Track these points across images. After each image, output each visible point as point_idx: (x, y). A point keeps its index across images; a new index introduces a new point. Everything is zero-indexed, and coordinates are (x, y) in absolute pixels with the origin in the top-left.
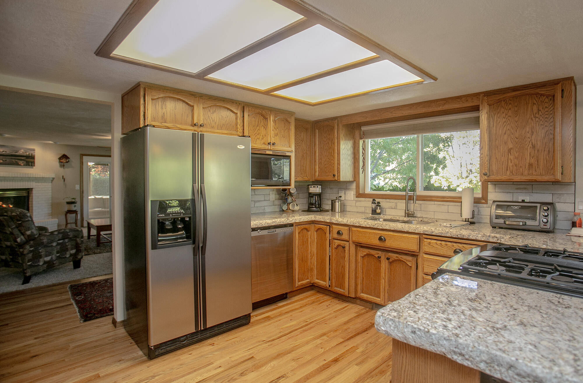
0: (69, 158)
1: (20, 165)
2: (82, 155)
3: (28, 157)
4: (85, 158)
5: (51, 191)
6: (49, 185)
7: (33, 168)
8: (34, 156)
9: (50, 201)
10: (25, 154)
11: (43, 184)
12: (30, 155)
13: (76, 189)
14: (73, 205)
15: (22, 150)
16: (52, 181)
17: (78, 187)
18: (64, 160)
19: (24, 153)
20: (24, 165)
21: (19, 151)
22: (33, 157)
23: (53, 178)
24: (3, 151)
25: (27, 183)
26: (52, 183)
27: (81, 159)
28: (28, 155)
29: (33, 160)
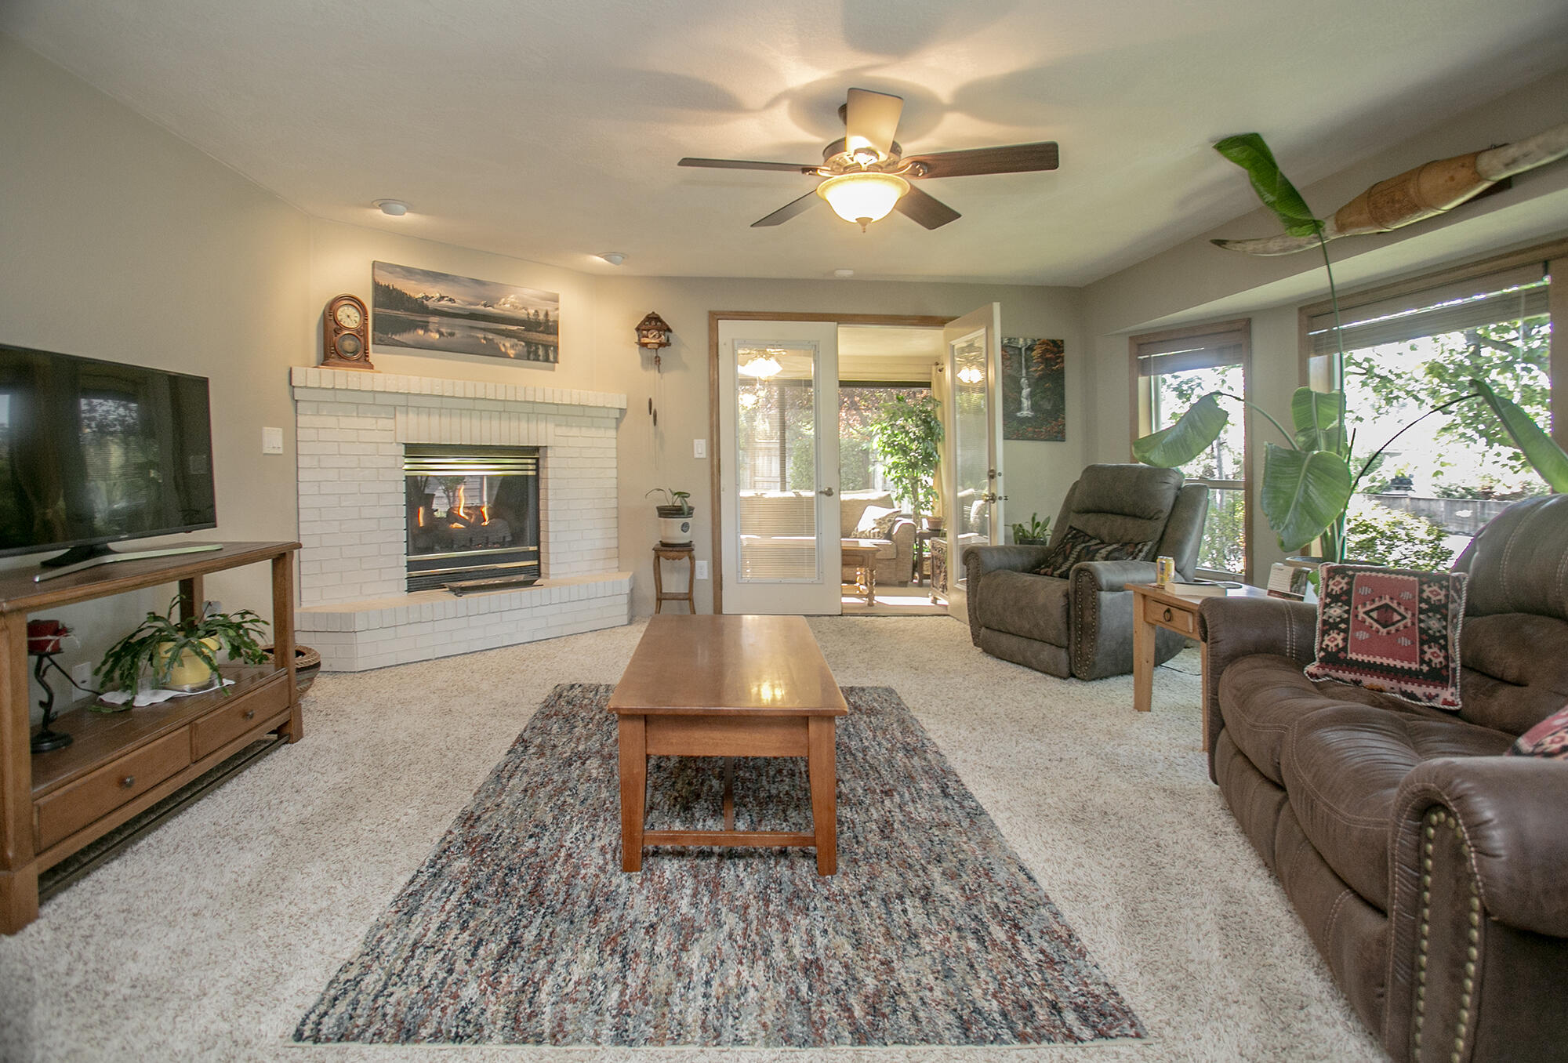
0: (669, 330)
1: (506, 355)
2: (714, 317)
3: (531, 325)
4: (723, 325)
5: (614, 463)
6: (605, 440)
7: (553, 369)
8: (556, 322)
9: (613, 503)
10: (522, 314)
11: (585, 432)
12: (542, 317)
13: (696, 456)
14: (679, 521)
15: (512, 298)
16: (619, 421)
17: (701, 448)
18: (651, 339)
19: (517, 308)
20: (518, 357)
21: (500, 299)
22: (550, 327)
23: (622, 411)
24: (442, 298)
25: (524, 425)
26: (617, 428)
27: (713, 331)
28: (531, 316)
29: (551, 338)
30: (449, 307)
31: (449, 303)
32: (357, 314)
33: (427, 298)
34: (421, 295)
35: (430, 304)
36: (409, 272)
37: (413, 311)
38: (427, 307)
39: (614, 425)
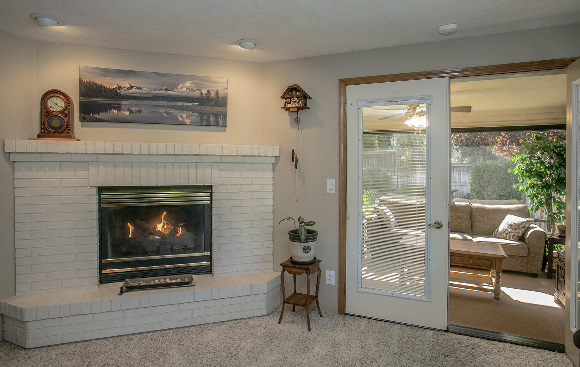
0: (306, 96)
2: (345, 83)
3: (204, 101)
4: (350, 89)
5: (271, 195)
6: (262, 179)
7: (225, 131)
8: (225, 98)
10: (197, 94)
11: (245, 174)
12: (213, 95)
13: (328, 191)
14: (304, 244)
15: (188, 84)
16: (274, 165)
17: (332, 185)
18: (293, 104)
19: (192, 90)
21: (178, 85)
22: (220, 102)
23: (277, 158)
24: (131, 87)
25: (192, 171)
26: (273, 170)
27: (342, 94)
28: (204, 95)
29: (221, 109)
30: (136, 93)
31: (138, 91)
32: (63, 102)
33: (119, 88)
34: (114, 87)
35: (122, 92)
36: (106, 72)
37: (108, 97)
38: (120, 94)
39: (271, 168)
